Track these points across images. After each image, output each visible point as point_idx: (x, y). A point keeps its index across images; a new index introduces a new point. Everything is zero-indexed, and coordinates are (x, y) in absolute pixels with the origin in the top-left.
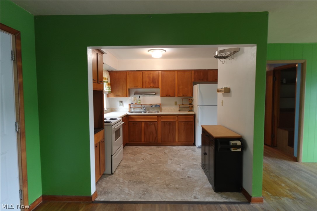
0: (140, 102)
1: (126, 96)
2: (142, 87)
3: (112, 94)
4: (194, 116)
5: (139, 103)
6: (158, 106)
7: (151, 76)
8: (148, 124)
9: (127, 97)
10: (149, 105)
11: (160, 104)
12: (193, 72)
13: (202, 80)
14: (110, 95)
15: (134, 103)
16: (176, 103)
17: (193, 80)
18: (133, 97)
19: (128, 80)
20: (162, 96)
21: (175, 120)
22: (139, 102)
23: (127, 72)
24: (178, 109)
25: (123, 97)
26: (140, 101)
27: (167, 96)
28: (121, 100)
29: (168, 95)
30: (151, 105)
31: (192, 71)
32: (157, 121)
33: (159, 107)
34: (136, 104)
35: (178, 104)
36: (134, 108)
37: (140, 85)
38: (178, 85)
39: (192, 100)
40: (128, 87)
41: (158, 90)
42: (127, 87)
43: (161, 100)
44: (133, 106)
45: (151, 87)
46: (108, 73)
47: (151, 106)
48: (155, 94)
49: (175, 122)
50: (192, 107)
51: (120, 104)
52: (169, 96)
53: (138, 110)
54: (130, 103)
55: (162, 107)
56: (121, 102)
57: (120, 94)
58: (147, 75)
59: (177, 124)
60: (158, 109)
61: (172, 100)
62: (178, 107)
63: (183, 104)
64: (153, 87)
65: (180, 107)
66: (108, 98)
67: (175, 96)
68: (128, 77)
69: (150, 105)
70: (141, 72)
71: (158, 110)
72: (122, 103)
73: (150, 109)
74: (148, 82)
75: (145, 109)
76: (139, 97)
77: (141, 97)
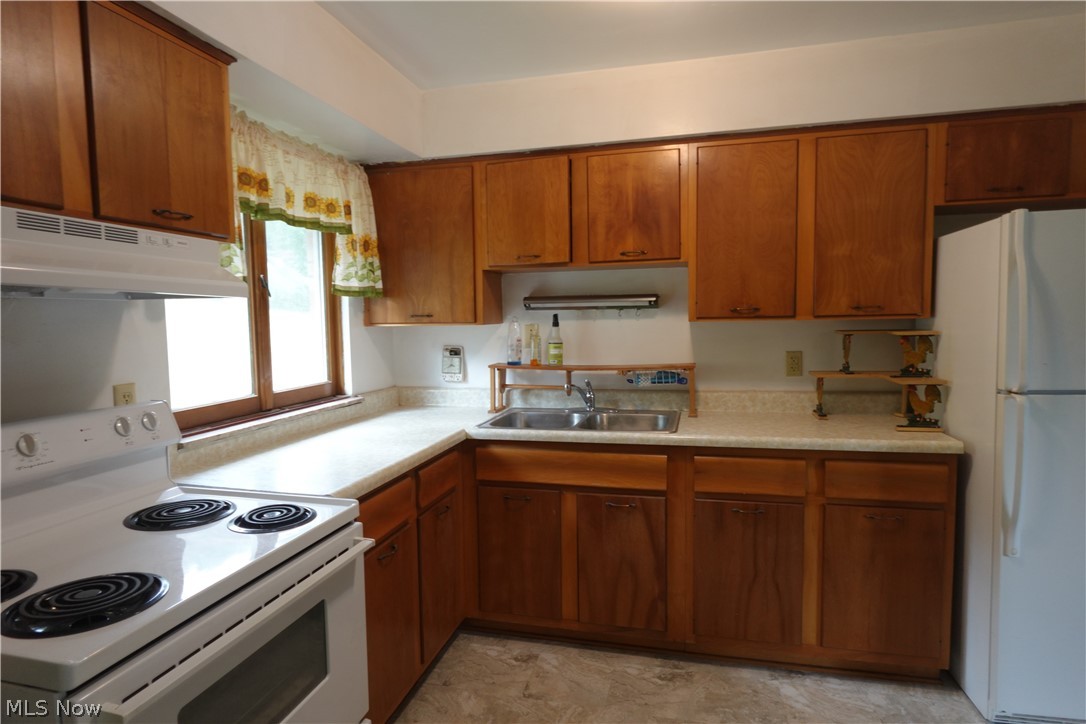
0: (559, 357)
1: (471, 318)
2: (567, 260)
3: (390, 303)
4: (959, 466)
5: (552, 362)
6: (676, 381)
7: (629, 182)
8: (600, 506)
9: (475, 321)
10: (615, 372)
11: (686, 368)
12: (938, 135)
13: (1020, 189)
14: (379, 311)
15: (525, 360)
16: (795, 364)
17: (936, 197)
18: (516, 326)
19: (481, 215)
20: (700, 315)
21: (799, 493)
22: (553, 351)
23: (476, 165)
24: (809, 398)
25: (454, 322)
26: (559, 345)
27: (735, 314)
28: (454, 343)
29: (743, 309)
30: (629, 374)
31: (931, 127)
32: (663, 487)
33: (681, 386)
34: (535, 365)
35: (809, 364)
36: (526, 392)
37: (554, 244)
38: (817, 235)
39: (929, 343)
40: (485, 263)
41: (675, 278)
42: (478, 262)
43: (696, 342)
44: (521, 376)
45: (627, 259)
46: (365, 176)
47: (630, 381)
48: (654, 305)
49: (800, 502)
50: (935, 392)
51: (448, 361)
52: (754, 313)
53: (549, 403)
54: (503, 359)
55: (701, 387)
56: (455, 352)
57: (435, 304)
58: (599, 179)
59: (812, 518)
60: (673, 397)
61: (773, 338)
62: (812, 388)
63: (846, 369)
64: (640, 258)
65: (826, 387)
66: (369, 328)
67: (793, 316)
68: (481, 200)
69: (624, 371)
70: (564, 159)
71: (672, 404)
72: (456, 360)
73: (620, 396)
74: (610, 227)
75: (587, 400)
76: (556, 324)
77: (570, 324)
